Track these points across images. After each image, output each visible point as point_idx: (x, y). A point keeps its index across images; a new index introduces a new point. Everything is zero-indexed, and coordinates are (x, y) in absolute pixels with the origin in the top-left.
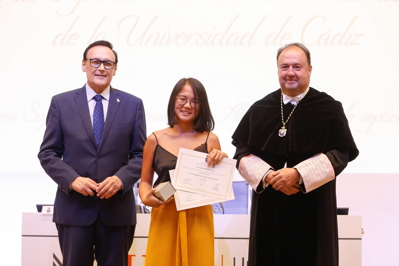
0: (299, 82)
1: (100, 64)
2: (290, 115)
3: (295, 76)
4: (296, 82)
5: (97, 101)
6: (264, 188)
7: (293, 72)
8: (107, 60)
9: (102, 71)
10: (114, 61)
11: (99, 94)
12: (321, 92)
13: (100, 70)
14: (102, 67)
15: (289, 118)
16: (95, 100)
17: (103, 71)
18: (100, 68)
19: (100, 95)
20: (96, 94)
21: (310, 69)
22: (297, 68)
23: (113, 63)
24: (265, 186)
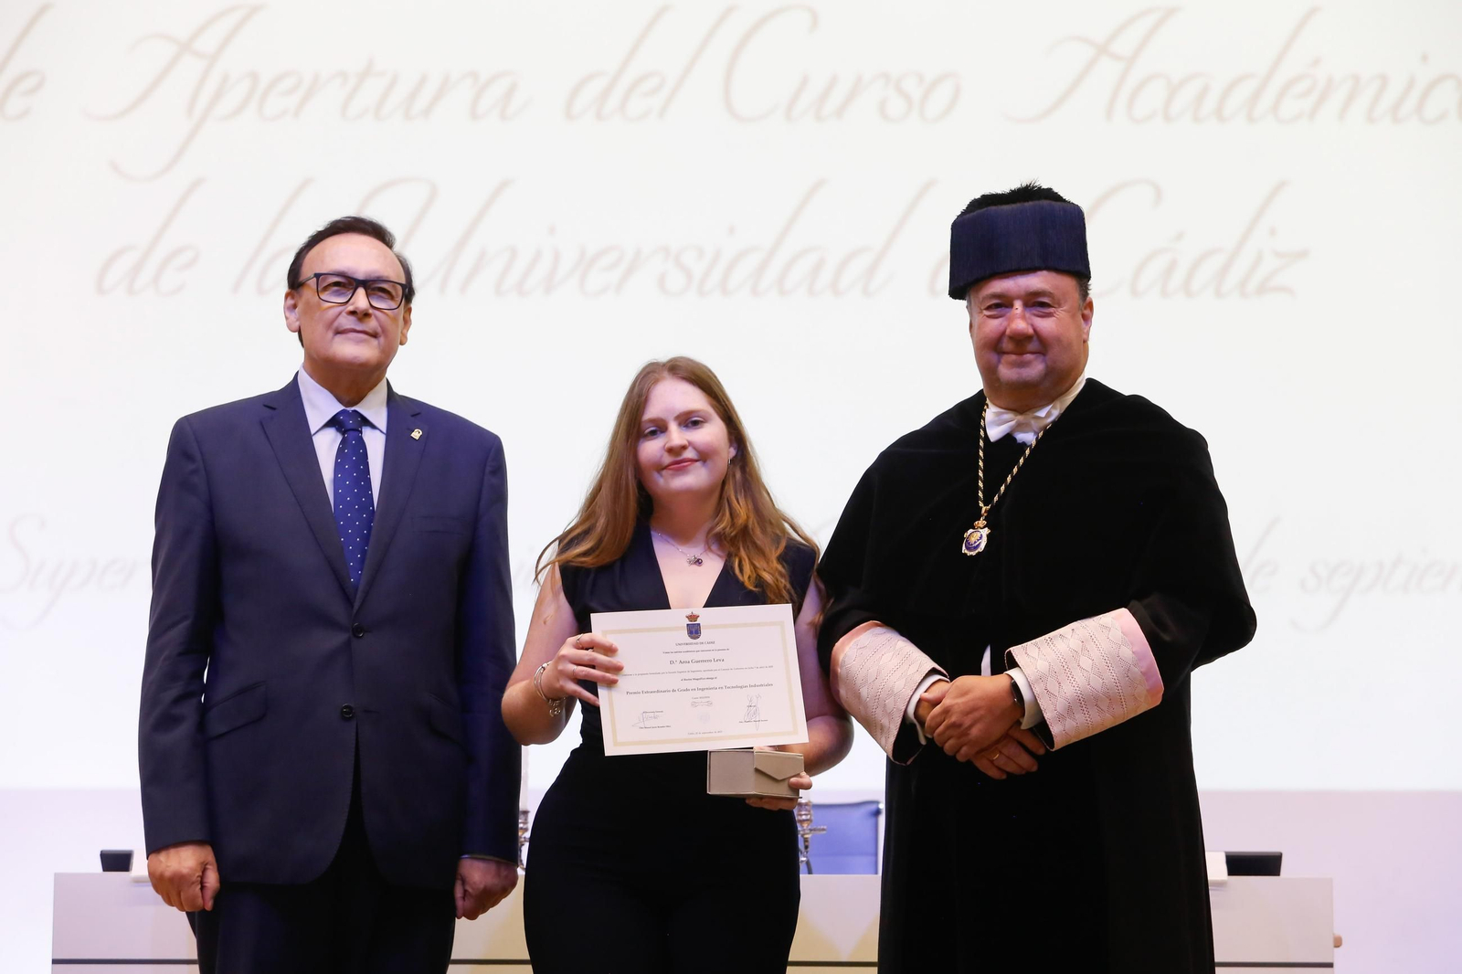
0: (1048, 357)
1: (352, 291)
3: (1035, 339)
4: (1037, 358)
5: (343, 434)
7: (1027, 323)
8: (378, 277)
9: (362, 316)
10: (403, 282)
11: (353, 409)
13: (353, 313)
14: (360, 301)
15: (1003, 488)
16: (337, 430)
17: (366, 315)
18: (352, 304)
19: (355, 412)
20: (339, 407)
22: (1042, 310)
23: (397, 287)
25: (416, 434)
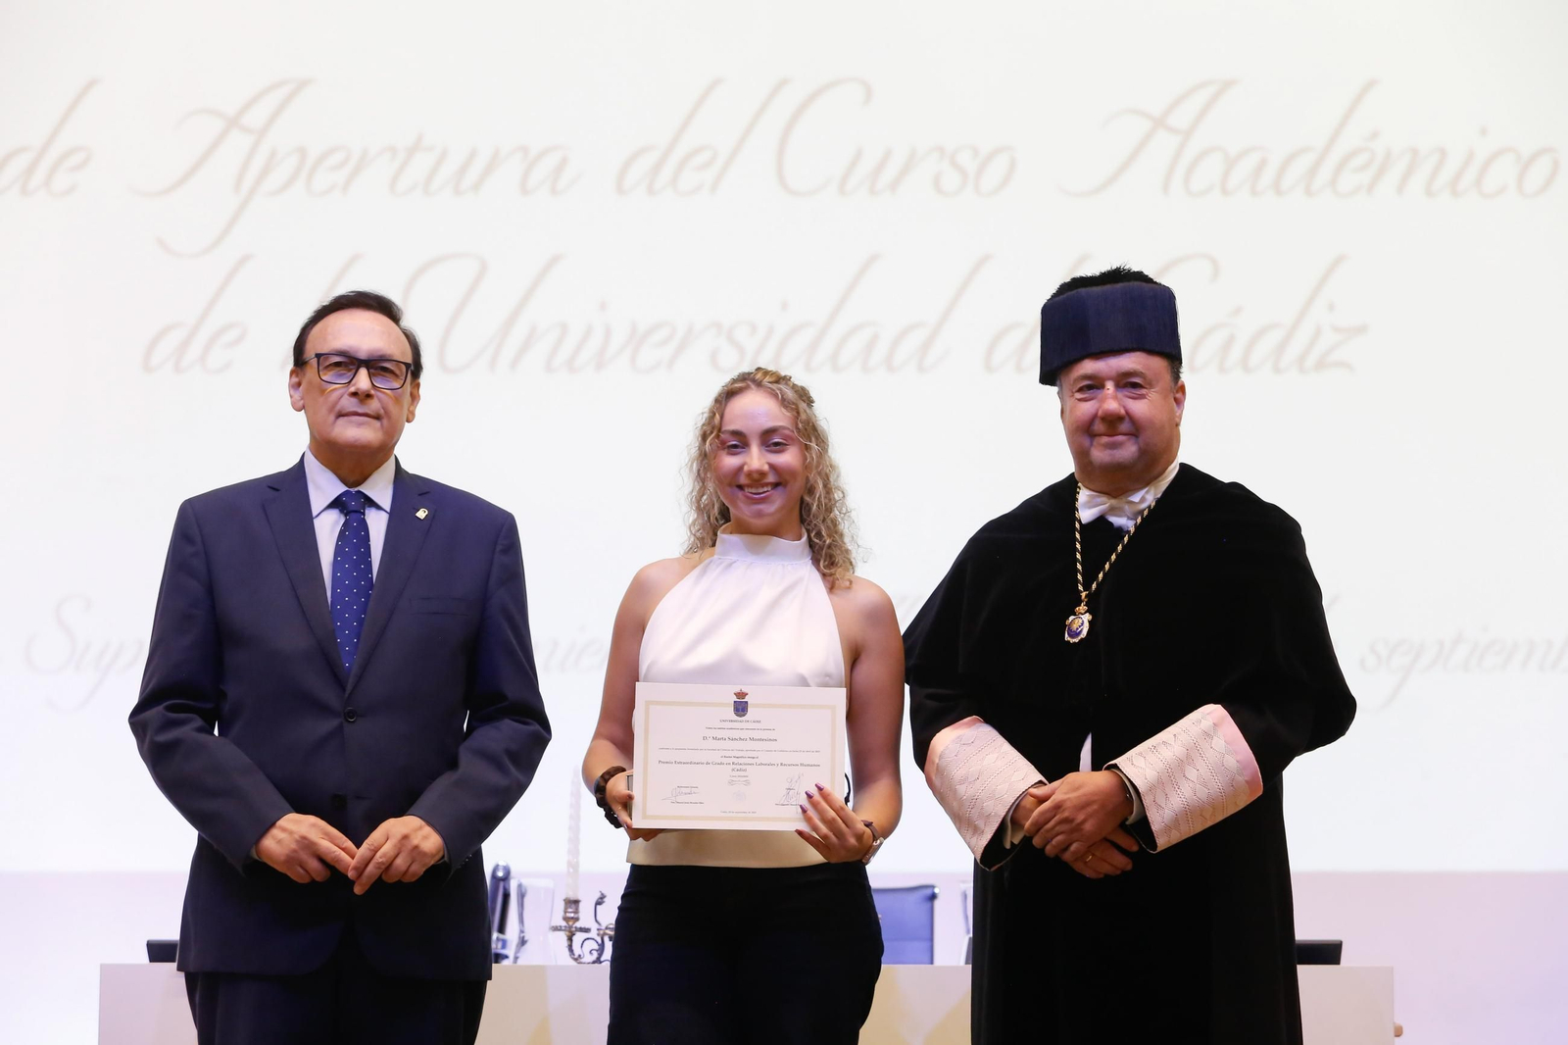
0: (1141, 440)
1: (354, 371)
2: (1107, 566)
3: (1127, 419)
4: (1129, 439)
5: (346, 515)
6: (1008, 846)
7: (1120, 404)
8: (381, 356)
9: (364, 397)
10: (409, 359)
11: (356, 489)
12: (1226, 481)
13: (355, 394)
14: (363, 380)
15: (1101, 575)
16: (341, 511)
17: (368, 396)
18: (354, 385)
19: (359, 492)
20: (342, 488)
21: (1179, 395)
22: (1133, 391)
23: (404, 367)
24: (1012, 839)
25: (422, 514)
